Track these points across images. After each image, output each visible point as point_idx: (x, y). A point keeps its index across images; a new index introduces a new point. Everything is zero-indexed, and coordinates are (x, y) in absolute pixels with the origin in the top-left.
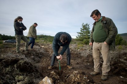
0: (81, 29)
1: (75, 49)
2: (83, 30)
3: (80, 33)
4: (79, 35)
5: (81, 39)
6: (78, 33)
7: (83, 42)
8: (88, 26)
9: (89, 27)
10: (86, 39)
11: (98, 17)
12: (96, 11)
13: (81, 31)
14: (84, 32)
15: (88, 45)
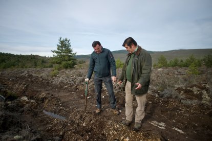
0: (58, 45)
1: (48, 77)
2: (61, 47)
3: (57, 52)
4: (56, 54)
5: (58, 61)
6: (53, 52)
7: (61, 66)
8: (68, 41)
9: (69, 44)
10: (66, 61)
11: (131, 47)
12: (128, 41)
13: (58, 49)
14: (62, 50)
15: (68, 70)
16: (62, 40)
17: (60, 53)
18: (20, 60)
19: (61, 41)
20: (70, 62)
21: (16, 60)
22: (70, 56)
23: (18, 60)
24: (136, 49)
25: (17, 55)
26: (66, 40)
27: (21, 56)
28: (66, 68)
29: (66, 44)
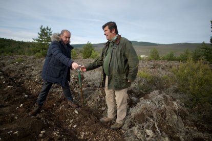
6: (35, 40)
7: (40, 54)
8: (50, 30)
9: (51, 32)
14: (44, 39)
16: (43, 28)
17: (40, 41)
18: (21, 46)
21: (17, 46)
23: (19, 47)
25: (19, 42)
27: (23, 43)
29: (47, 33)
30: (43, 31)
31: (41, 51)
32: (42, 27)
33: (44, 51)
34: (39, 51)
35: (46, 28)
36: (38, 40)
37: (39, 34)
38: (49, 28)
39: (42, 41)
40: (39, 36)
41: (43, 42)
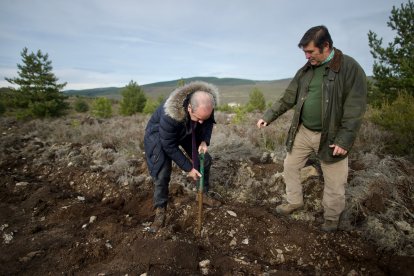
2: (29, 70)
5: (22, 102)
7: (28, 111)
8: (45, 58)
9: (48, 63)
10: (40, 100)
13: (22, 75)
15: (46, 121)
16: (28, 54)
17: (26, 83)
19: (27, 58)
20: (49, 104)
22: (50, 90)
24: (330, 56)
26: (39, 55)
28: (41, 115)
29: (40, 65)
30: (29, 60)
31: (31, 105)
32: (26, 51)
33: (37, 104)
34: (25, 106)
35: (36, 53)
36: (18, 82)
37: (20, 67)
38: (44, 54)
39: (28, 83)
40: (20, 71)
41: (32, 86)
